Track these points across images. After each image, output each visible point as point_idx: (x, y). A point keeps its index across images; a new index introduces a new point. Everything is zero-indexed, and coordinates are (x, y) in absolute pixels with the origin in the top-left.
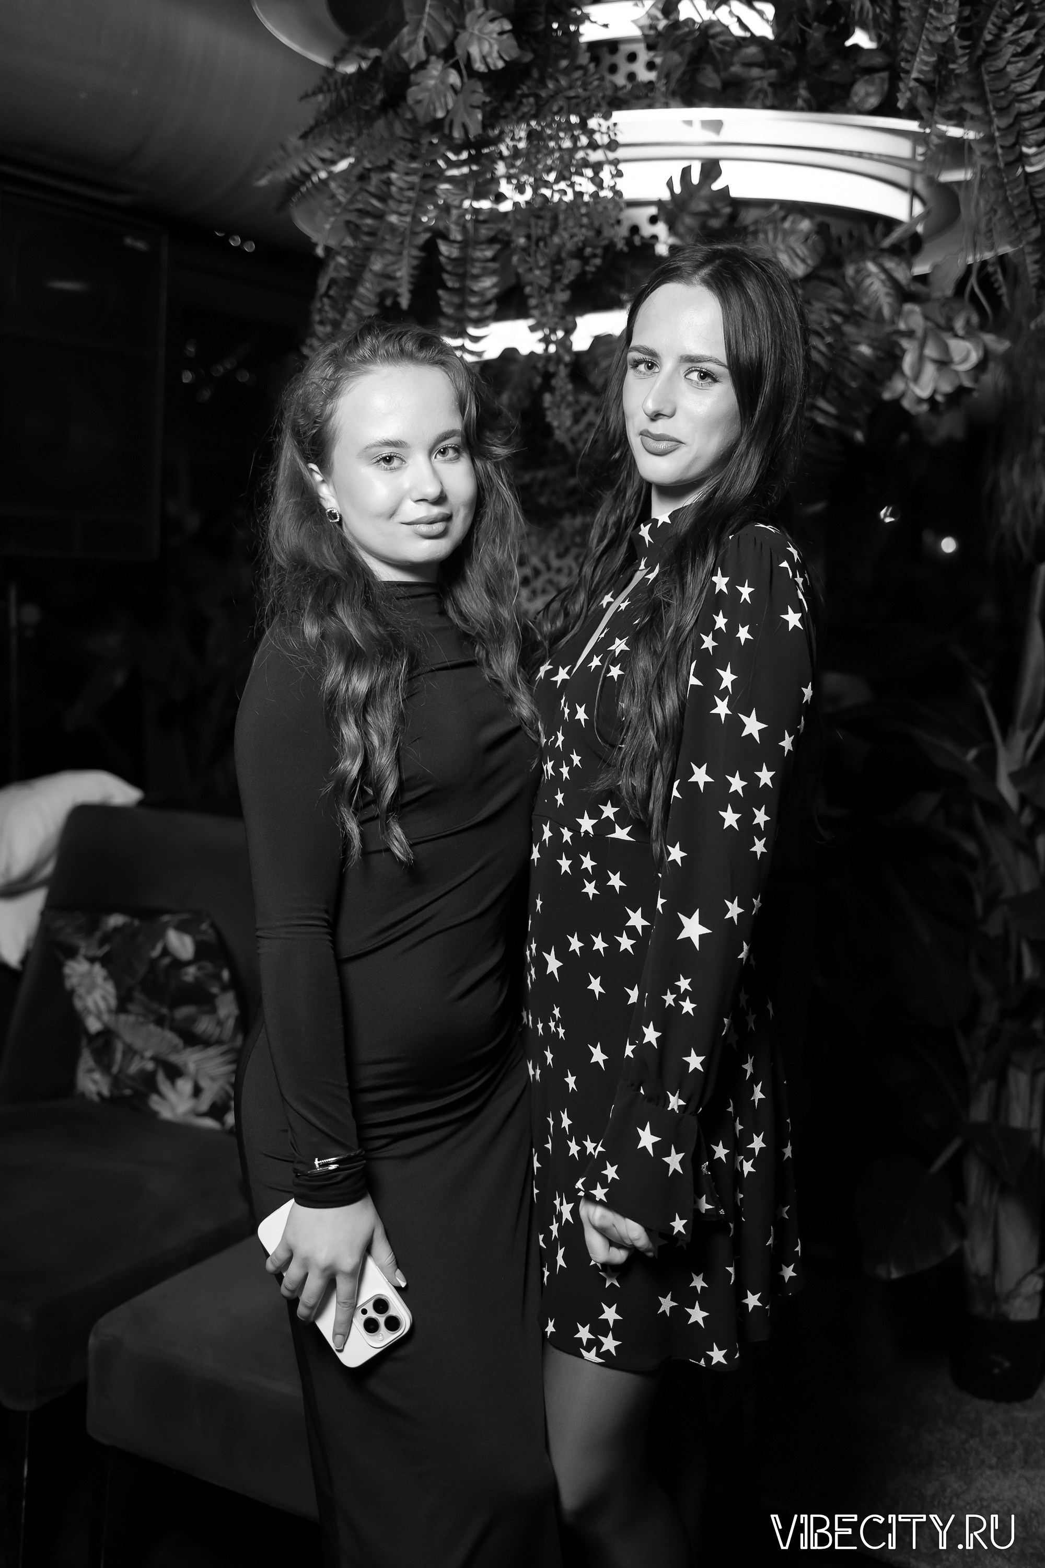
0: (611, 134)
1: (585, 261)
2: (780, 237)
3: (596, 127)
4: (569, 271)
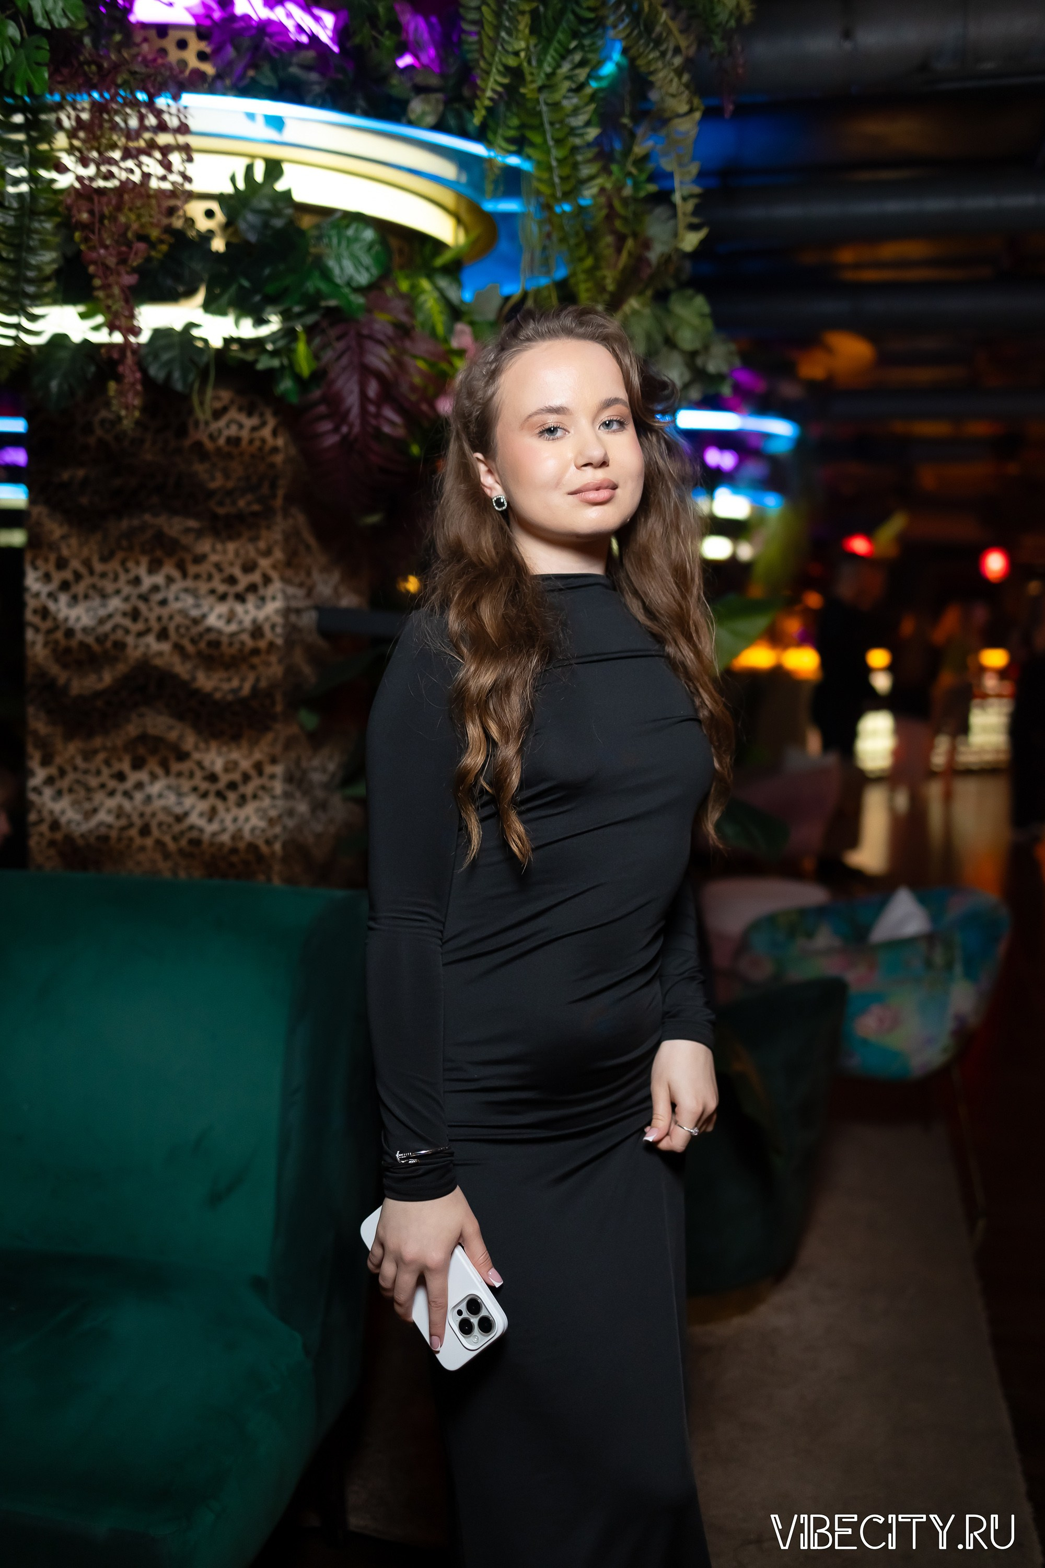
0: (182, 117)
1: (151, 245)
3: (164, 108)
4: (136, 254)
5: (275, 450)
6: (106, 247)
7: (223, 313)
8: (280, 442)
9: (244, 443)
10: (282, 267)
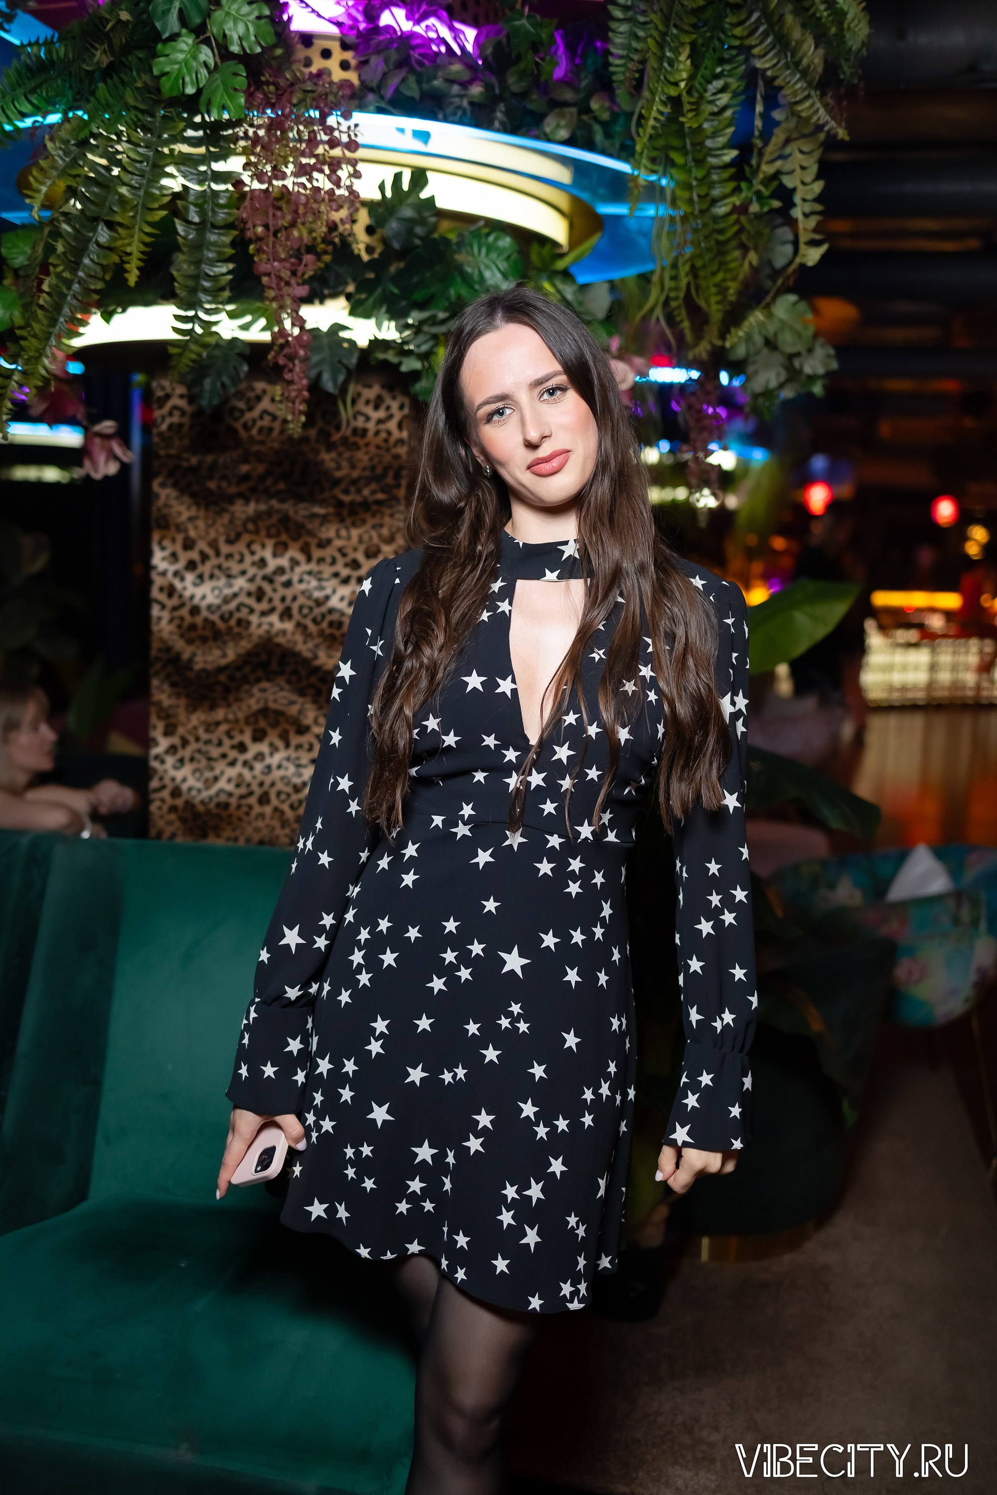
0: (352, 134)
1: (319, 256)
2: (484, 251)
3: (335, 126)
4: (306, 265)
5: (400, 442)
6: (281, 261)
7: (367, 316)
8: (405, 434)
9: (371, 434)
10: (428, 275)
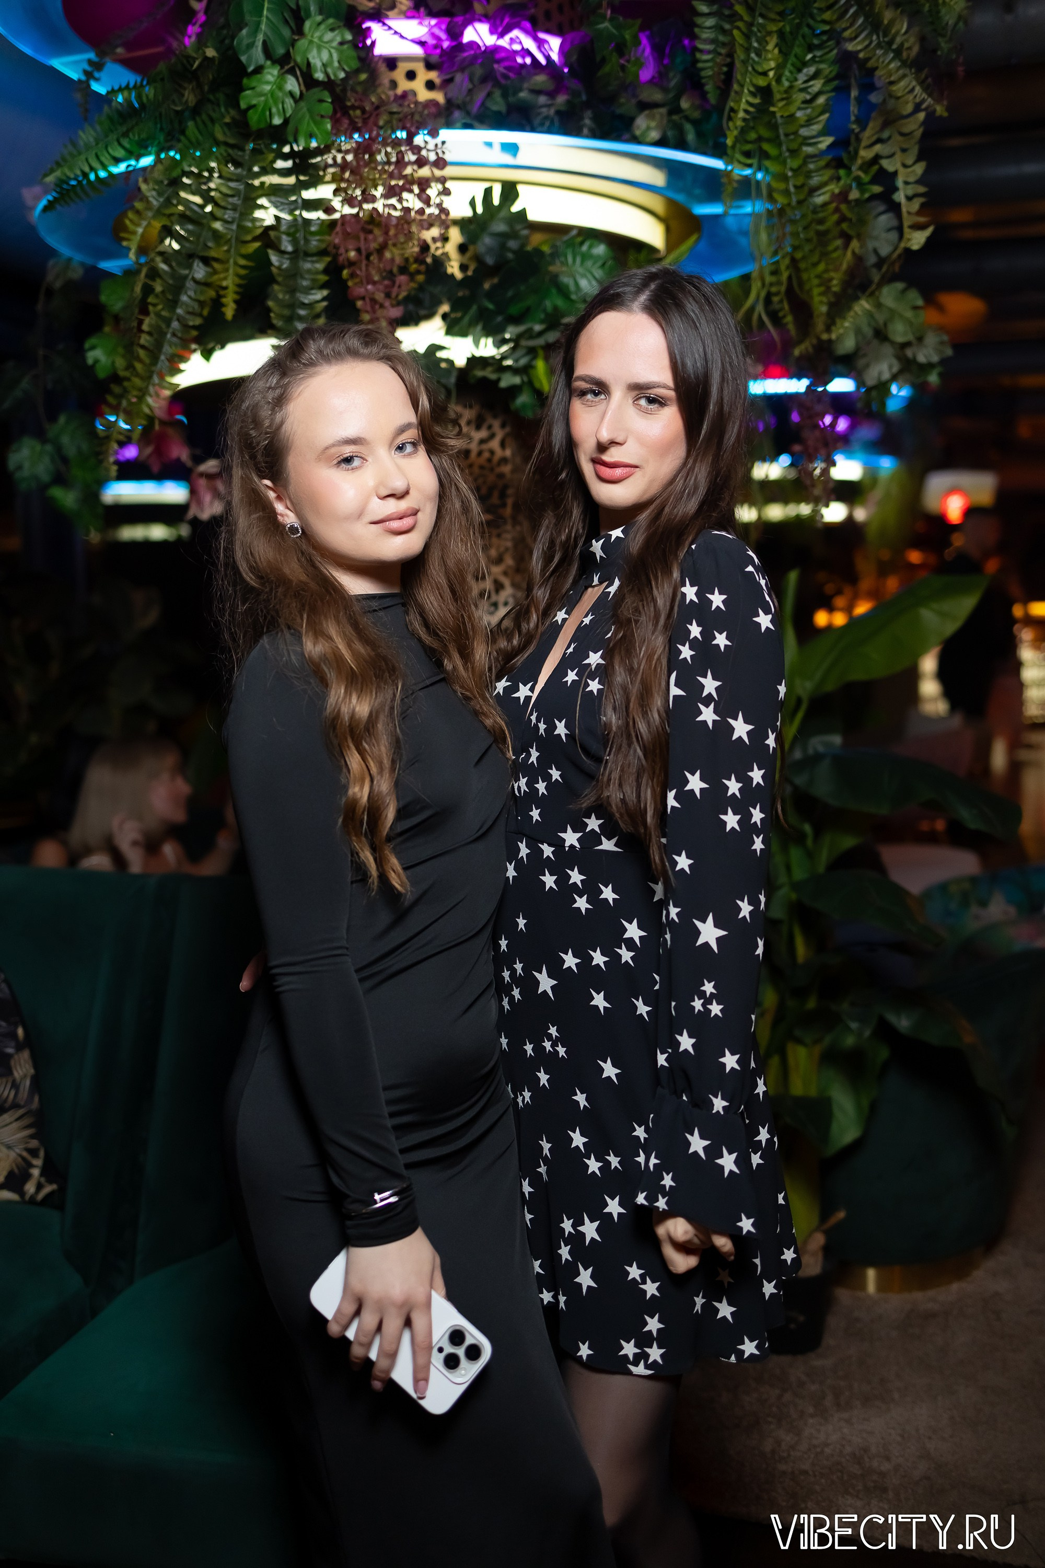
0: (439, 151)
1: (412, 276)
2: (578, 260)
3: (422, 145)
4: (400, 286)
5: (504, 460)
6: (374, 283)
7: (464, 334)
8: (508, 453)
9: (473, 454)
10: (522, 288)
